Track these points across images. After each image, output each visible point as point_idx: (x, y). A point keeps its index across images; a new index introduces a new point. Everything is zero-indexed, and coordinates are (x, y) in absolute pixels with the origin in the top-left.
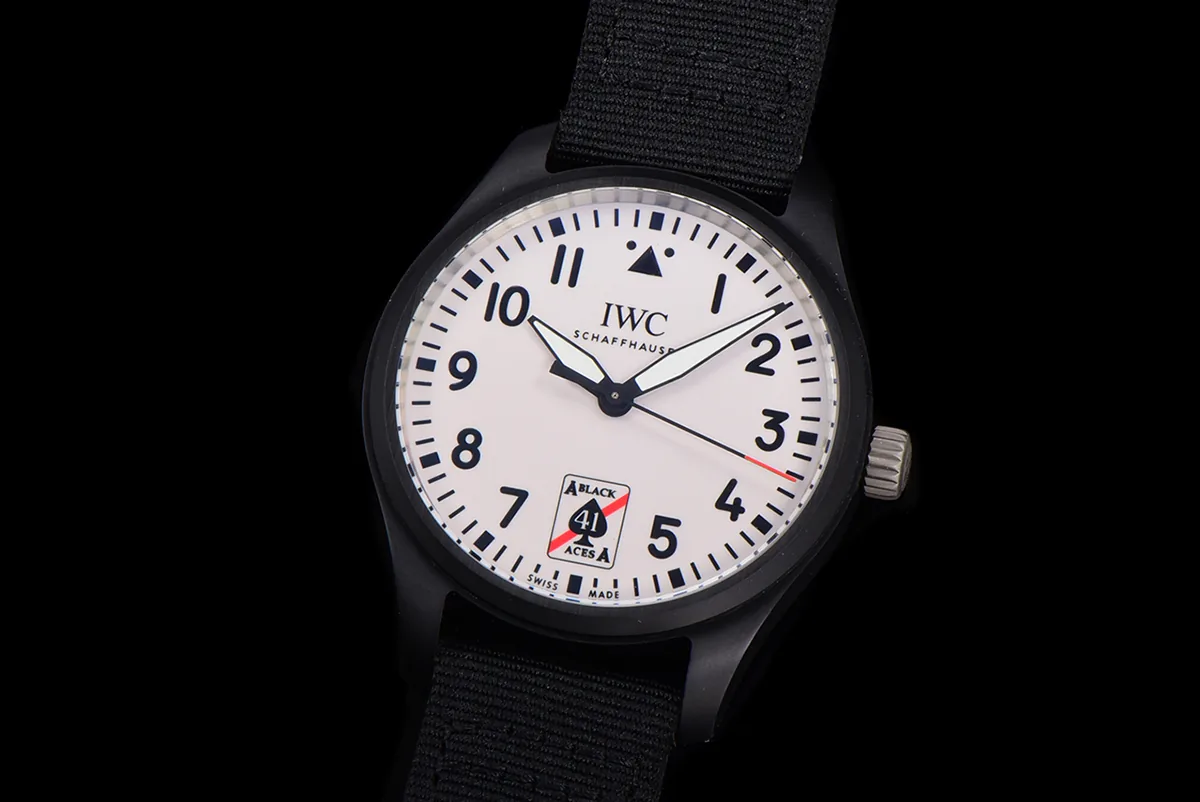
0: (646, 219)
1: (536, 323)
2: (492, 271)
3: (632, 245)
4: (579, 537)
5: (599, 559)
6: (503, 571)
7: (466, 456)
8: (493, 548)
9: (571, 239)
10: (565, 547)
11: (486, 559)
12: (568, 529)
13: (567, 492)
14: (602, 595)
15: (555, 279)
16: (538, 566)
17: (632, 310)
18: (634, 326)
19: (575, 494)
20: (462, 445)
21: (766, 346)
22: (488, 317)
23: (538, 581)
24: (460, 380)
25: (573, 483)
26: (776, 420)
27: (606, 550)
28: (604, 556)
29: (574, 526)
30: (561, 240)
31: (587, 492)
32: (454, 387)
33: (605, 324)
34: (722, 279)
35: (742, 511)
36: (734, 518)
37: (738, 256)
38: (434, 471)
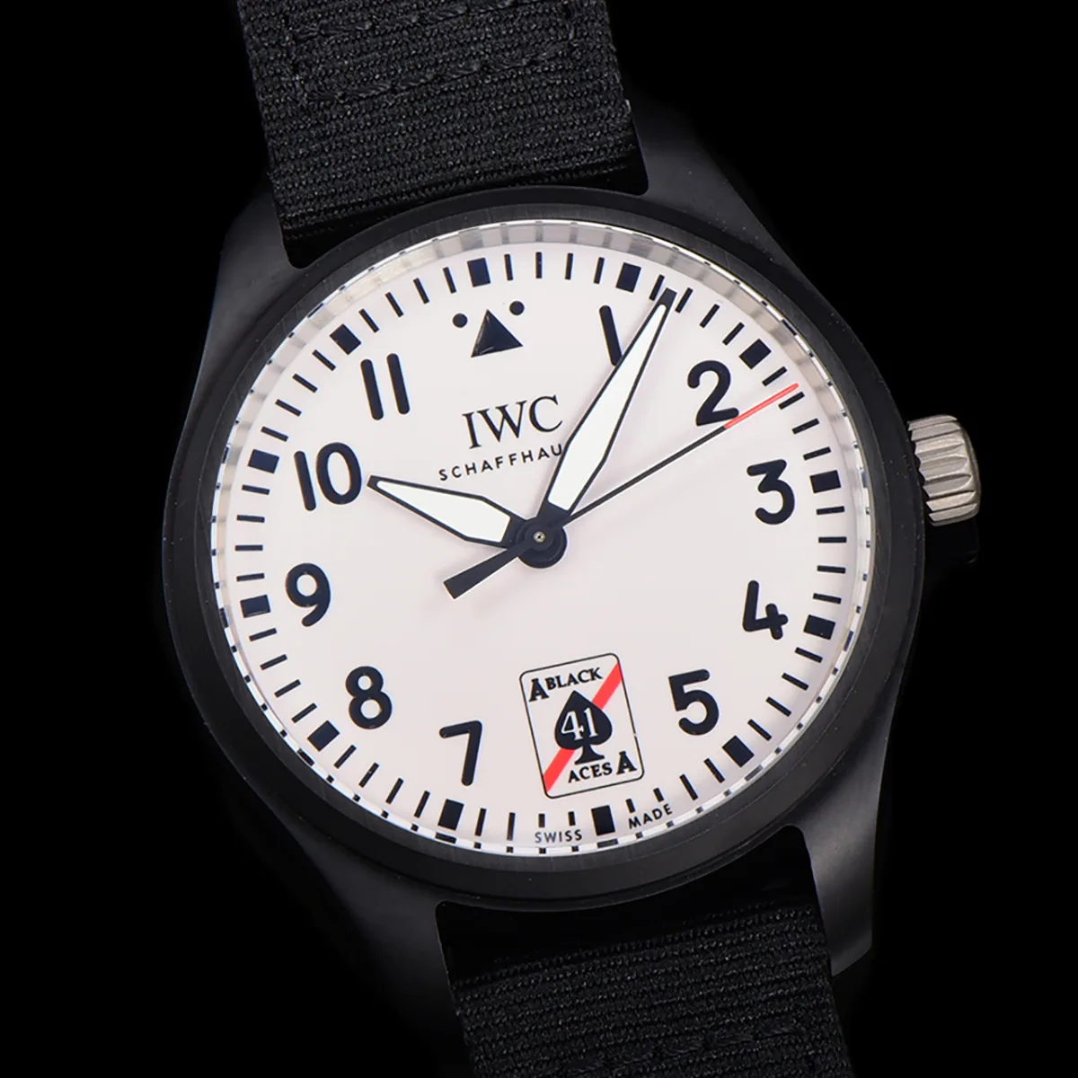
0: (462, 277)
1: (381, 485)
2: (284, 438)
3: (460, 321)
4: (579, 753)
5: (621, 771)
6: (494, 845)
7: (371, 709)
8: (468, 820)
9: (373, 348)
10: (565, 774)
11: (464, 838)
12: (558, 748)
13: (533, 699)
14: (647, 818)
15: (377, 412)
16: (542, 817)
17: (502, 409)
18: (516, 430)
19: (545, 696)
20: (359, 697)
21: (710, 380)
22: (310, 504)
23: (551, 837)
24: (313, 608)
25: (535, 681)
26: (770, 475)
27: (623, 754)
28: (625, 763)
29: (566, 741)
30: (359, 355)
31: (560, 686)
32: (308, 621)
33: (475, 444)
34: (606, 314)
35: (784, 619)
36: (777, 634)
37: (612, 273)
38: (335, 748)
